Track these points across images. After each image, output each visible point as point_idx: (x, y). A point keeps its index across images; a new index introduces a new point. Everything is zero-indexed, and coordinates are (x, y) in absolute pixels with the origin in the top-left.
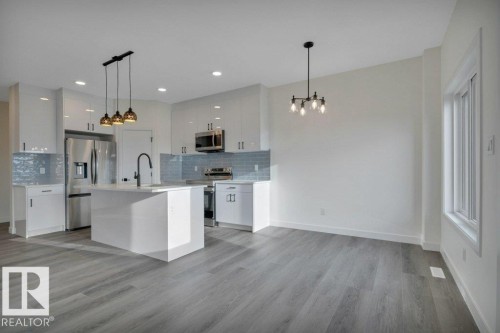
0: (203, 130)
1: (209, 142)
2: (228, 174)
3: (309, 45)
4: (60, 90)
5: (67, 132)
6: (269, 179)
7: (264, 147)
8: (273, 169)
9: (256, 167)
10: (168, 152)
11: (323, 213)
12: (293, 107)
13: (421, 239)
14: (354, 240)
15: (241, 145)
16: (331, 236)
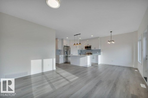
0: (86, 45)
1: (88, 48)
2: (91, 54)
3: (111, 32)
4: (63, 39)
5: (64, 46)
6: (100, 55)
7: (100, 49)
8: (101, 53)
9: (98, 52)
10: (79, 49)
11: (112, 61)
12: (108, 42)
13: (133, 66)
14: (119, 66)
15: (95, 48)
16: (114, 66)
